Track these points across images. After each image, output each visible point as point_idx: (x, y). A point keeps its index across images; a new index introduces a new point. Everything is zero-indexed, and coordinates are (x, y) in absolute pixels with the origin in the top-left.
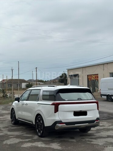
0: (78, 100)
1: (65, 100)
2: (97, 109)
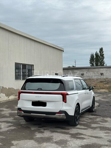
2: (63, 101)
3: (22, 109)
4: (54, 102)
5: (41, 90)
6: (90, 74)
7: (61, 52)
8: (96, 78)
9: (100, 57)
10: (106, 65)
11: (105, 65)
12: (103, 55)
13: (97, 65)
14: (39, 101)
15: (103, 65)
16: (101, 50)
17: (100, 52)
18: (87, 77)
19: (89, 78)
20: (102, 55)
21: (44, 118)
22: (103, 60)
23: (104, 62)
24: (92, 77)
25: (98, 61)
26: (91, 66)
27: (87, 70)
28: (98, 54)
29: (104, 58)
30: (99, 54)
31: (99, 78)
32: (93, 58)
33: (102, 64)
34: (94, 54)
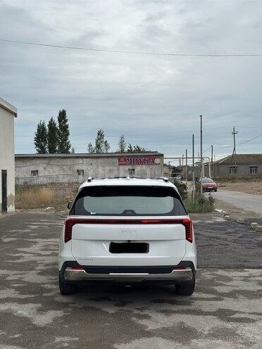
0: (125, 214)
1: (89, 214)
2: (187, 239)
3: (81, 263)
4: (167, 243)
5: (133, 214)
6: (53, 172)
7: (11, 115)
8: (66, 180)
9: (59, 133)
10: (73, 150)
11: (70, 150)
12: (67, 127)
13: (52, 150)
14: (129, 241)
15: (66, 151)
16: (62, 115)
17: (60, 120)
18: (45, 179)
19: (49, 181)
20: (65, 129)
21: (145, 281)
22: (66, 139)
23: (68, 143)
24: (58, 177)
25: (55, 142)
26: (40, 152)
27: (46, 161)
28: (55, 125)
29: (68, 134)
30: (58, 125)
31: (75, 180)
32: (43, 132)
33: (65, 148)
34: (47, 124)
